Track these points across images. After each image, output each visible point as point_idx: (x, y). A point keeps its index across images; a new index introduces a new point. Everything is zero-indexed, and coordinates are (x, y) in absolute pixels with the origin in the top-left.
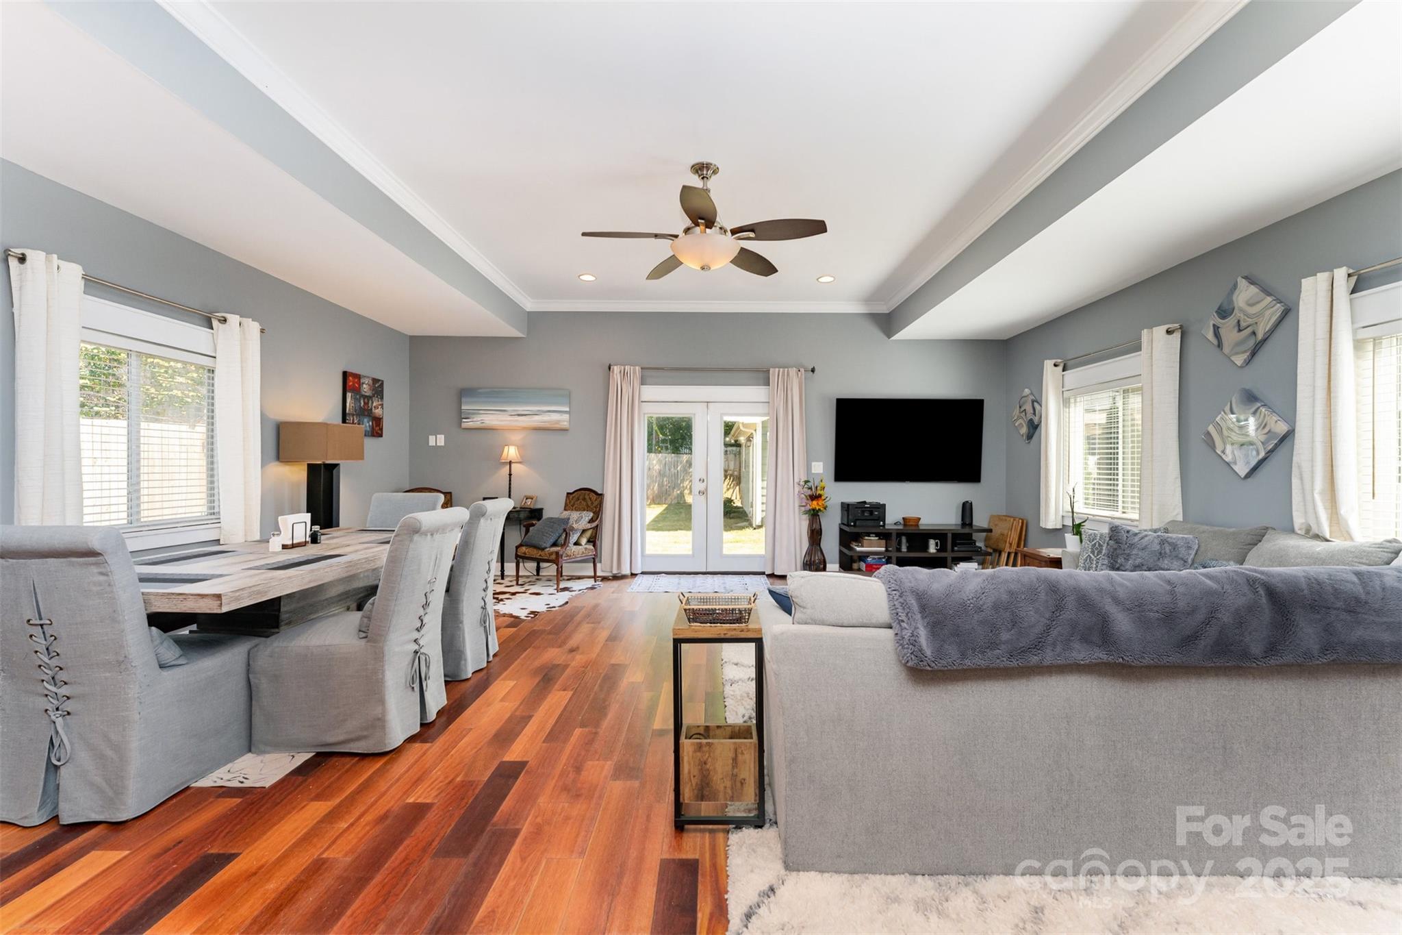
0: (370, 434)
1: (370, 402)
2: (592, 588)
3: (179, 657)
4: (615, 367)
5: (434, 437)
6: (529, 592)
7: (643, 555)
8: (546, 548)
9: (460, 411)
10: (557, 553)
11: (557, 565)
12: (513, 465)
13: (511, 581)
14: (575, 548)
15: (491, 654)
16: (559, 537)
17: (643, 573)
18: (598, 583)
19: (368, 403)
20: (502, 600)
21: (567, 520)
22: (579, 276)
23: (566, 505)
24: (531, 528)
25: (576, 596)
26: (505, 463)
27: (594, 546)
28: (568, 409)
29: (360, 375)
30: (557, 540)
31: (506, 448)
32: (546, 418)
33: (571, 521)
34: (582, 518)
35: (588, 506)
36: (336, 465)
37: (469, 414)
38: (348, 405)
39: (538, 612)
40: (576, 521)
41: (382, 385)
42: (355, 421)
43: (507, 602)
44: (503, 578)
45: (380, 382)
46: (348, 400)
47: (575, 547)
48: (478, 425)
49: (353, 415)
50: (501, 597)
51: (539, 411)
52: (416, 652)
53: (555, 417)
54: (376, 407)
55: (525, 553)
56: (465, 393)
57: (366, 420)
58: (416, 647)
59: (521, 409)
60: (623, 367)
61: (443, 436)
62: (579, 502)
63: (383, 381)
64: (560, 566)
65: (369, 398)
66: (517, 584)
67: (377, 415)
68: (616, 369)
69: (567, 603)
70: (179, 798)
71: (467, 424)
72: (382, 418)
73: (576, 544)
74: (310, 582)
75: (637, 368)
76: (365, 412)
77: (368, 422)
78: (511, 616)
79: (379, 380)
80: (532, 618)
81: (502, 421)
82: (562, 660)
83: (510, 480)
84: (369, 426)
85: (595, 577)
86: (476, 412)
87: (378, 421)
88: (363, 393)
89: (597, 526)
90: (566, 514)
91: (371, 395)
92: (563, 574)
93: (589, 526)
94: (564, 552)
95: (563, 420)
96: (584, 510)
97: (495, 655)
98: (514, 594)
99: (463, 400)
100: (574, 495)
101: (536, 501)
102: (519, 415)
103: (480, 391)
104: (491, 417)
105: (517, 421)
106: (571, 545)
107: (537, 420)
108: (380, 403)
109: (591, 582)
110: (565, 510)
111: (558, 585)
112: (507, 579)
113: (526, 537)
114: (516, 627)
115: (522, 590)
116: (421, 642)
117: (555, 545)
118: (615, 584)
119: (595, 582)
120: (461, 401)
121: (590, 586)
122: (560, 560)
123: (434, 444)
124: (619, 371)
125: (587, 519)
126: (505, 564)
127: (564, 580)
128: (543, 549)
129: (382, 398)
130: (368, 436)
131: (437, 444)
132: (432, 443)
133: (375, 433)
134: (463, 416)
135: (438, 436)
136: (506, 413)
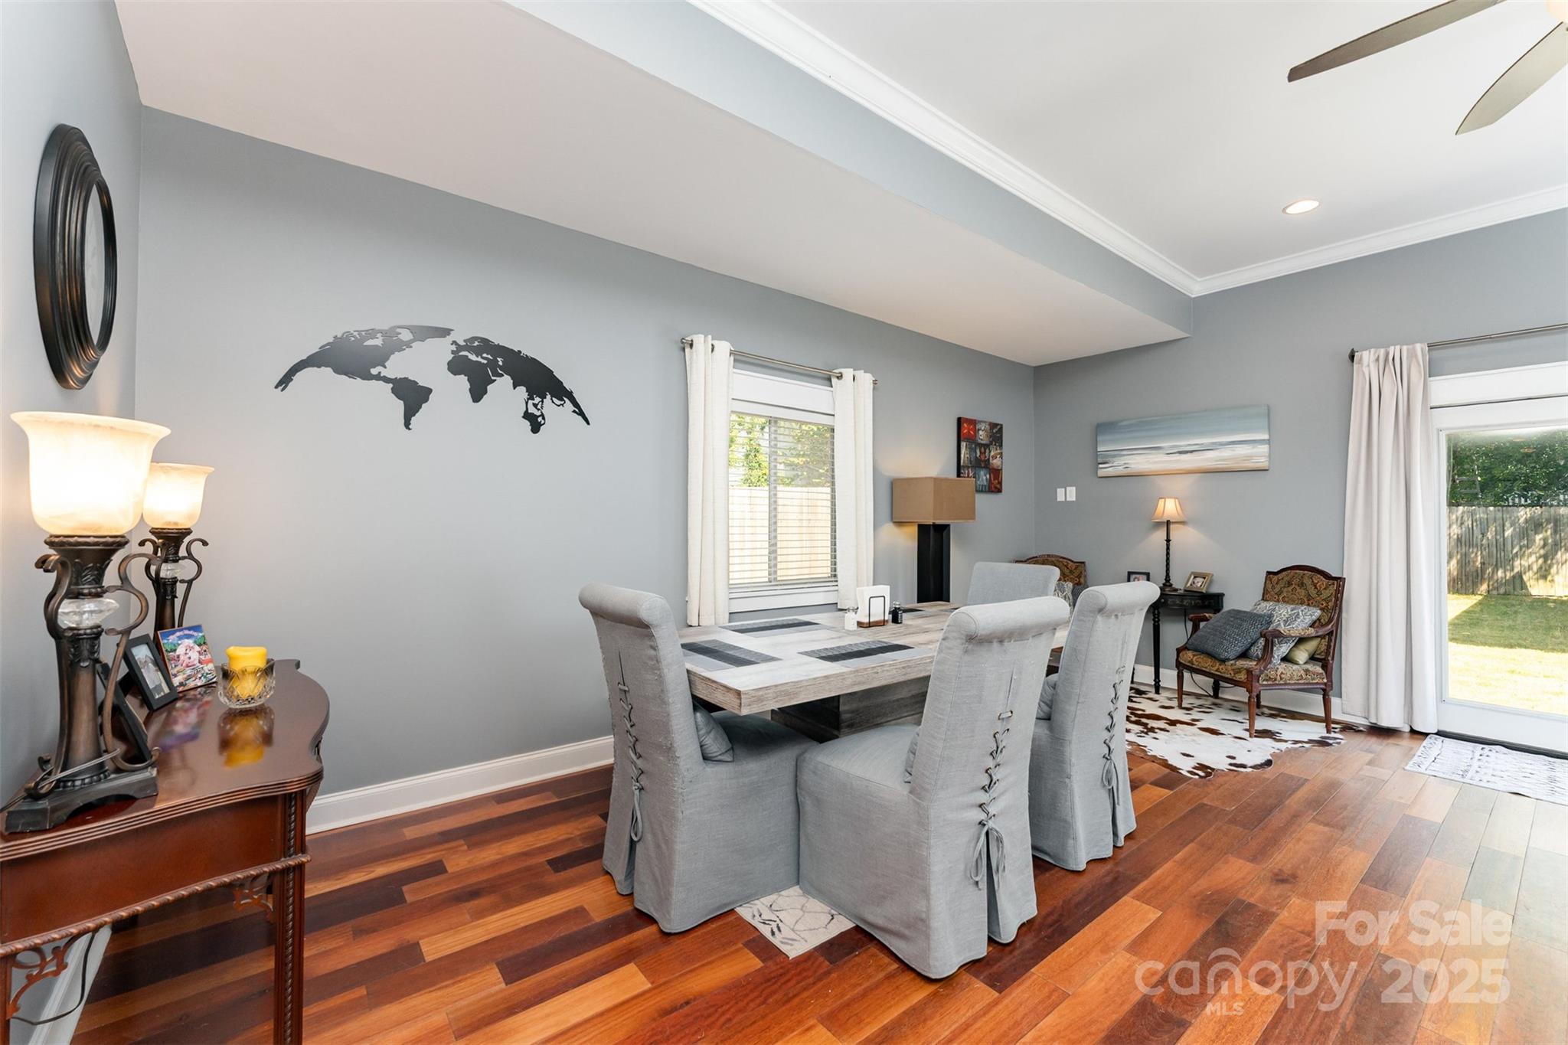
0: (987, 489)
1: (987, 451)
2: (1322, 743)
3: (726, 752)
4: (1365, 354)
5: (1063, 489)
6: (1200, 724)
7: (1441, 699)
8: (1229, 660)
9: (1096, 453)
10: (1249, 672)
11: (1250, 691)
12: (1172, 527)
13: (1170, 699)
14: (1283, 667)
15: (1122, 835)
16: (1252, 644)
17: (1440, 733)
18: (1333, 735)
19: (985, 452)
20: (1152, 730)
21: (1269, 619)
22: (1284, 210)
23: (1265, 592)
24: (1202, 624)
25: (1288, 751)
26: (1158, 525)
27: (1325, 667)
28: (1266, 437)
29: (975, 420)
30: (1250, 648)
31: (1161, 502)
32: (1226, 453)
33: (1276, 619)
34: (1298, 616)
35: (1309, 597)
36: (946, 527)
37: (1108, 456)
38: (962, 456)
39: (1213, 769)
40: (1285, 622)
41: (1001, 430)
42: (971, 475)
43: (1160, 735)
44: (1157, 692)
45: (999, 427)
46: (963, 451)
47: (1284, 665)
48: (1120, 471)
49: (968, 467)
50: (1152, 723)
51: (1213, 443)
52: (982, 824)
53: (1242, 451)
54: (995, 457)
55: (1191, 662)
56: (1104, 428)
57: (982, 473)
58: (982, 816)
59: (1183, 443)
60: (1382, 351)
61: (1074, 488)
62: (1290, 589)
63: (1002, 425)
64: (1254, 694)
65: (986, 446)
66: (1180, 707)
67: (995, 467)
68: (1367, 357)
69: (1269, 763)
70: (720, 923)
71: (1105, 470)
72: (1001, 469)
73: (1286, 659)
74: (854, 684)
75: (1418, 346)
76: (981, 463)
77: (985, 475)
78: (1164, 763)
79: (998, 425)
80: (1201, 777)
81: (1155, 462)
82: (1258, 895)
83: (1168, 548)
84: (987, 479)
85: (1327, 720)
86: (1118, 453)
87: (996, 473)
88: (980, 441)
89: (1330, 633)
90: (1266, 607)
91: (988, 442)
92: (1262, 703)
93: (1312, 632)
94: (1262, 672)
95: (1258, 455)
96: (1302, 604)
97: (1129, 837)
98: (1173, 723)
99: (1100, 438)
100: (1280, 576)
101: (1211, 582)
102: (1180, 453)
103: (1124, 423)
104: (1139, 459)
105: (1177, 461)
106: (1276, 660)
107: (1208, 459)
108: (999, 451)
109: (1318, 731)
110: (1264, 599)
111: (1252, 725)
112: (1164, 694)
113: (1194, 636)
114: (1172, 790)
115: (1186, 718)
116: (992, 810)
117: (1244, 655)
118: (1373, 742)
119: (1328, 731)
120: (1096, 439)
121: (1316, 737)
122: (1255, 684)
123: (1063, 500)
124: (1373, 358)
125: (1308, 620)
126: (1161, 670)
127: (1263, 714)
128: (1223, 661)
129: (1001, 446)
130: (985, 492)
131: (1068, 500)
132: (1060, 498)
133: (993, 489)
134: (1100, 460)
135: (1068, 488)
136: (1161, 451)
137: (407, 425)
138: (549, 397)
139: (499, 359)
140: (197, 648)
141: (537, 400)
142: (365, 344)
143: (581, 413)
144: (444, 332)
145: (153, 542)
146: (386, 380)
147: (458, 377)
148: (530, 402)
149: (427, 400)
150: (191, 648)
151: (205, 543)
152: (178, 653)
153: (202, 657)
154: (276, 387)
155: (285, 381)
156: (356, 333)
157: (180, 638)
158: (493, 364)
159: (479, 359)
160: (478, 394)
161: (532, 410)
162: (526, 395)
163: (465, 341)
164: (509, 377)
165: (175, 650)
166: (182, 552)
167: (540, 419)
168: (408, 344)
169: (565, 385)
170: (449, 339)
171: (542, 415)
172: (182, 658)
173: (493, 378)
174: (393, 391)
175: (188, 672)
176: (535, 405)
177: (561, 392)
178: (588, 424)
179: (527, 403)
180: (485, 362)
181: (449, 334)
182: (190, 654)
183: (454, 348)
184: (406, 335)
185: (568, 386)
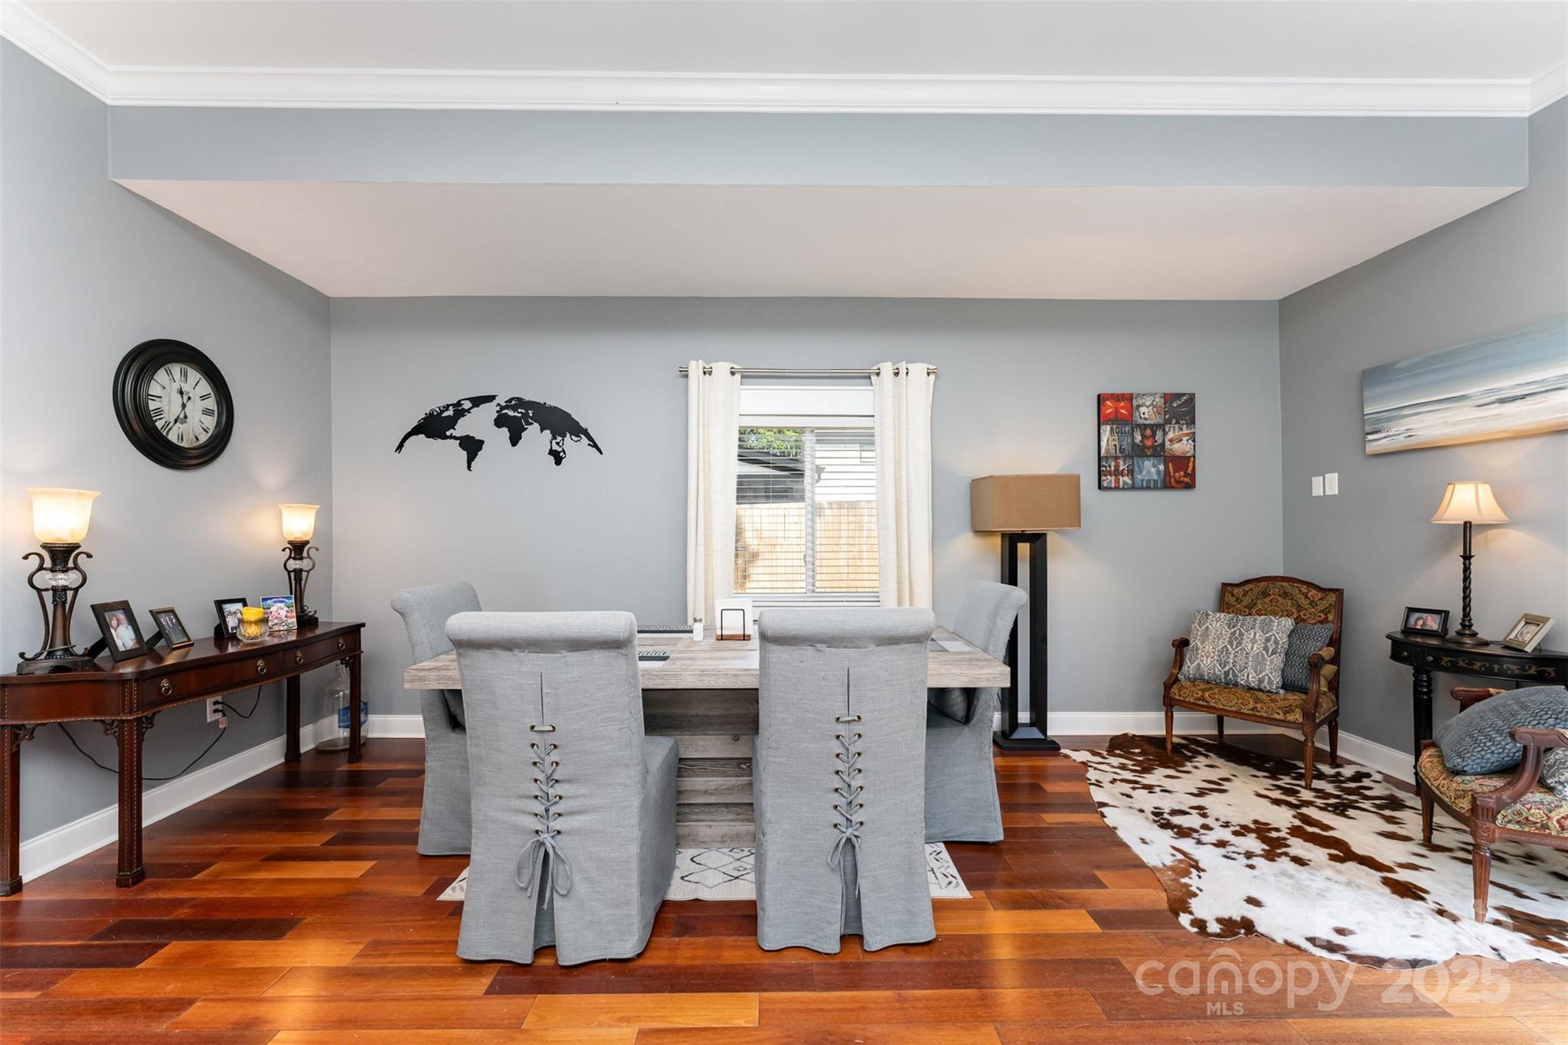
0: (1160, 485)
5: (1321, 478)
9: (1362, 418)
24: (1472, 706)
29: (1131, 394)
31: (1449, 490)
36: (1041, 536)
37: (1379, 421)
38: (1106, 443)
41: (1190, 401)
42: (1121, 468)
45: (1185, 398)
46: (1108, 437)
48: (1400, 442)
49: (1116, 458)
54: (1177, 440)
56: (1374, 376)
57: (1148, 464)
59: (1509, 384)
61: (1337, 474)
63: (1193, 394)
67: (1179, 453)
71: (1379, 443)
72: (1194, 456)
77: (1157, 467)
79: (1183, 395)
81: (1456, 423)
83: (1466, 570)
84: (1158, 472)
86: (1394, 415)
87: (1182, 462)
88: (1141, 421)
91: (1161, 421)
99: (1367, 394)
103: (1406, 365)
108: (1185, 431)
120: (1362, 396)
123: (1322, 494)
129: (1192, 422)
130: (1156, 488)
131: (1327, 494)
132: (1317, 490)
133: (1173, 483)
134: (1368, 429)
135: (1327, 475)
136: (1465, 403)
137: (469, 468)
138: (568, 435)
139: (530, 412)
140: (286, 609)
141: (559, 439)
142: (443, 415)
143: (595, 446)
144: (490, 399)
145: (289, 548)
146: (456, 438)
147: (501, 429)
148: (554, 441)
149: (480, 449)
150: (281, 608)
151: (317, 550)
152: (271, 610)
153: (289, 614)
154: (396, 451)
155: (400, 447)
156: (437, 410)
157: (275, 602)
158: (525, 416)
159: (516, 414)
160: (515, 440)
161: (555, 447)
162: (550, 436)
163: (506, 402)
164: (537, 425)
165: (269, 609)
166: (305, 554)
167: (561, 454)
168: (468, 411)
169: (581, 424)
170: (495, 402)
171: (563, 451)
172: (273, 613)
173: (526, 427)
174: (461, 445)
175: (276, 621)
176: (558, 444)
177: (578, 430)
178: (601, 453)
179: (551, 443)
180: (520, 415)
181: (495, 399)
182: (280, 611)
183: (498, 408)
184: (467, 405)
185: (583, 425)
